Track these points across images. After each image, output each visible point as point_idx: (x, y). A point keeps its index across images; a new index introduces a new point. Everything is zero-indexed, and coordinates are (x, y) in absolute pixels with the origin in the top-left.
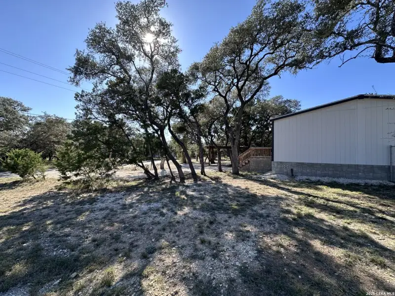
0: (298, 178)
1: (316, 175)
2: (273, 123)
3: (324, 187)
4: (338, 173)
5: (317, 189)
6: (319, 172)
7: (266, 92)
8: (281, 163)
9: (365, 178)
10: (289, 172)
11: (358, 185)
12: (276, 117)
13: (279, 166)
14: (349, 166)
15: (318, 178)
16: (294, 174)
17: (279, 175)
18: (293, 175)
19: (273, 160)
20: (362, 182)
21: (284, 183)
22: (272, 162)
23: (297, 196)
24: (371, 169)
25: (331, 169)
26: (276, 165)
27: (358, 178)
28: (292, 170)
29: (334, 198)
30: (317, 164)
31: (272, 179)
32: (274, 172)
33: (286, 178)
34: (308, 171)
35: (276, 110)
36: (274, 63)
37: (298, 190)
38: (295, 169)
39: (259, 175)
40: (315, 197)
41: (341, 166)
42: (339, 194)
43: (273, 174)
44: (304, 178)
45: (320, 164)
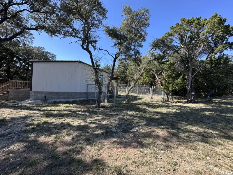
0: (48, 101)
1: (59, 98)
2: (32, 64)
3: (61, 104)
4: (70, 96)
5: (57, 106)
6: (61, 97)
7: (30, 40)
8: (37, 92)
9: (79, 98)
10: (43, 98)
11: (76, 101)
12: (36, 60)
13: (36, 95)
14: (74, 93)
15: (60, 100)
16: (47, 99)
17: (35, 100)
18: (45, 100)
19: (31, 90)
20: (78, 100)
21: (37, 105)
22: (30, 92)
23: (42, 113)
24: (81, 93)
25: (67, 95)
26: (33, 94)
27: (77, 98)
28: (45, 96)
29: (63, 109)
30: (60, 92)
31: (29, 104)
32: (31, 98)
33: (40, 102)
34: (55, 96)
35: (39, 56)
36: (36, 22)
37: (45, 108)
38: (47, 96)
39: (17, 102)
40: (53, 111)
41: (71, 93)
42: (67, 107)
43: (31, 101)
44: (52, 100)
45: (62, 92)
